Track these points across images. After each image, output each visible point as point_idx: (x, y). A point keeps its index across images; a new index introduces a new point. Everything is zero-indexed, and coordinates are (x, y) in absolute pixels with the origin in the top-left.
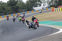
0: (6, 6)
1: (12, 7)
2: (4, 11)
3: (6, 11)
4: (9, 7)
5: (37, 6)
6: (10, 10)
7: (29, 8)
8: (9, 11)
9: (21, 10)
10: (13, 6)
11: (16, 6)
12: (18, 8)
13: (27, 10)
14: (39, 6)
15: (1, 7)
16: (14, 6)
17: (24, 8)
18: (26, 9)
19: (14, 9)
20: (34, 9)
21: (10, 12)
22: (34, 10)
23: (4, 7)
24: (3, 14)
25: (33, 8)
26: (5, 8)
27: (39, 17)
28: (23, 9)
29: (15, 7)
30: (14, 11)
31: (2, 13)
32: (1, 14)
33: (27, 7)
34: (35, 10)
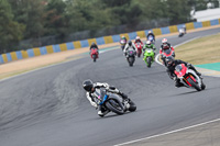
0: (94, 5)
1: (116, 8)
2: (86, 23)
3: (94, 23)
4: (104, 8)
5: (205, 8)
6: (109, 21)
7: (177, 14)
8: (104, 23)
9: (147, 21)
10: (119, 5)
11: (132, 5)
12: (137, 12)
13: (168, 20)
14: (211, 8)
15: (76, 8)
16: (122, 8)
17: (161, 12)
18: (165, 16)
19: (124, 17)
20: (195, 17)
21: (111, 27)
22: (195, 20)
23: (88, 8)
24: (85, 33)
25: (192, 12)
26: (93, 12)
27: (213, 46)
28: (154, 16)
29: (128, 10)
30: (123, 23)
31: (81, 29)
32: (78, 33)
33: (171, 11)
34: (198, 21)
